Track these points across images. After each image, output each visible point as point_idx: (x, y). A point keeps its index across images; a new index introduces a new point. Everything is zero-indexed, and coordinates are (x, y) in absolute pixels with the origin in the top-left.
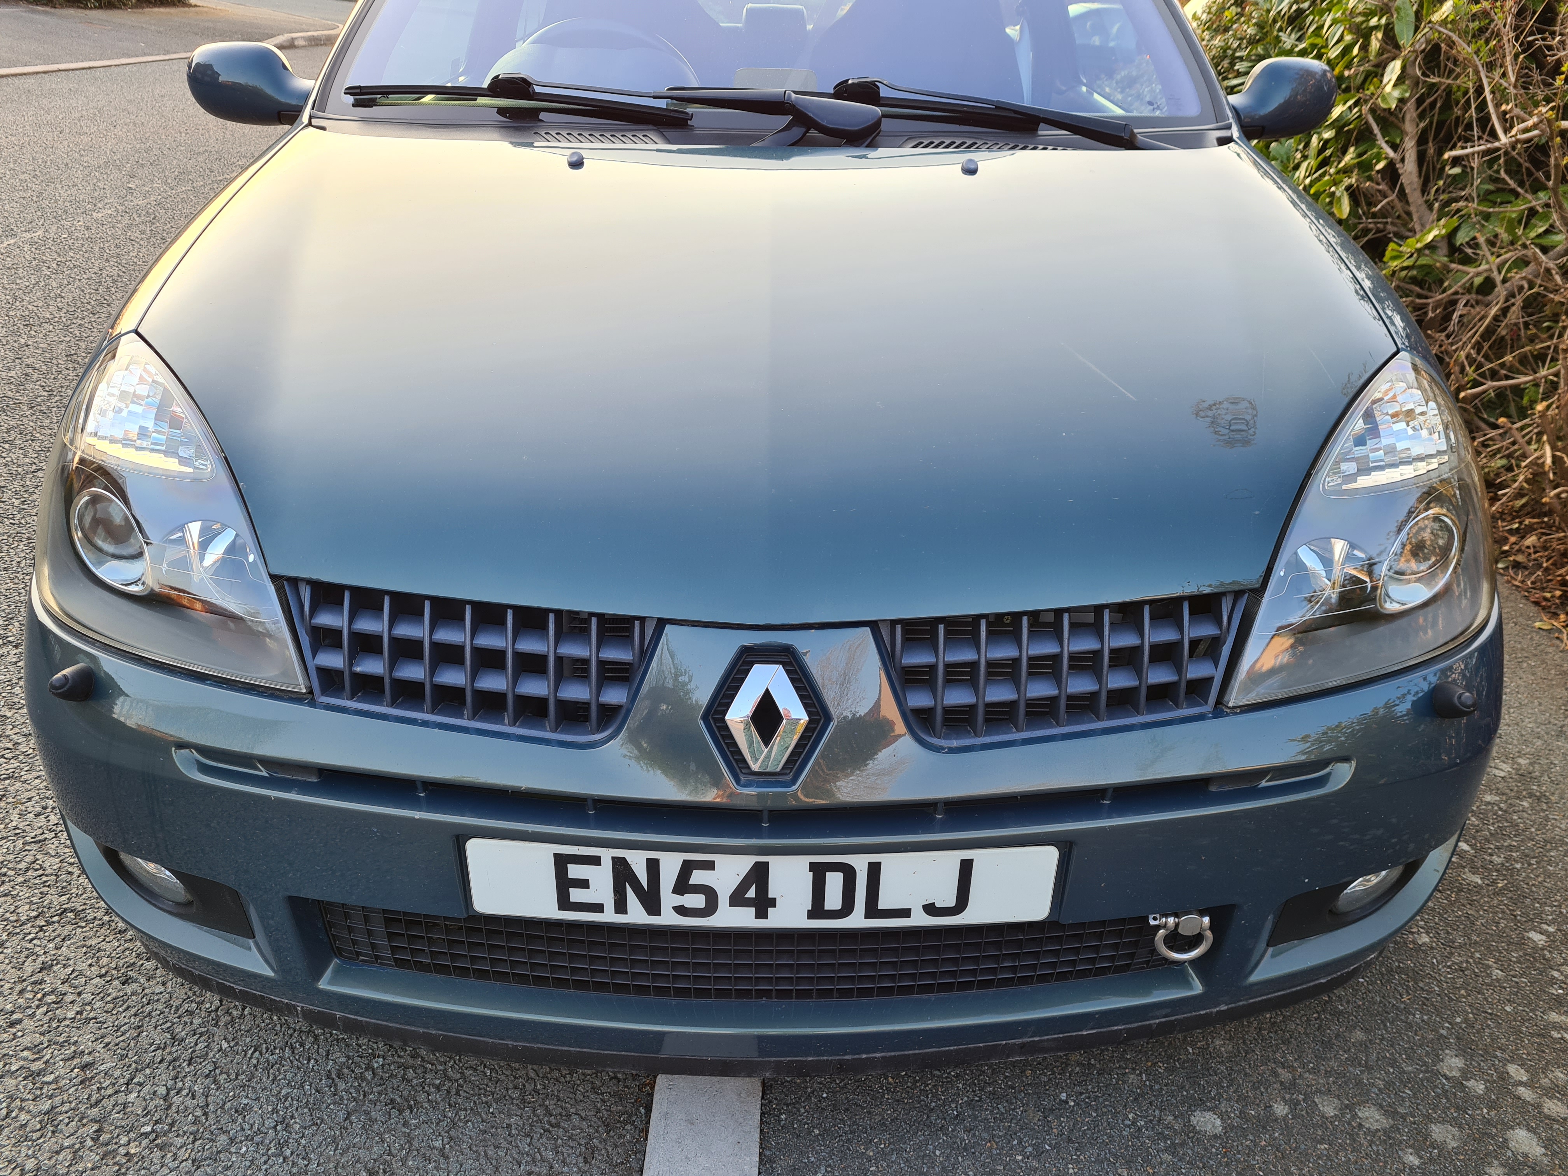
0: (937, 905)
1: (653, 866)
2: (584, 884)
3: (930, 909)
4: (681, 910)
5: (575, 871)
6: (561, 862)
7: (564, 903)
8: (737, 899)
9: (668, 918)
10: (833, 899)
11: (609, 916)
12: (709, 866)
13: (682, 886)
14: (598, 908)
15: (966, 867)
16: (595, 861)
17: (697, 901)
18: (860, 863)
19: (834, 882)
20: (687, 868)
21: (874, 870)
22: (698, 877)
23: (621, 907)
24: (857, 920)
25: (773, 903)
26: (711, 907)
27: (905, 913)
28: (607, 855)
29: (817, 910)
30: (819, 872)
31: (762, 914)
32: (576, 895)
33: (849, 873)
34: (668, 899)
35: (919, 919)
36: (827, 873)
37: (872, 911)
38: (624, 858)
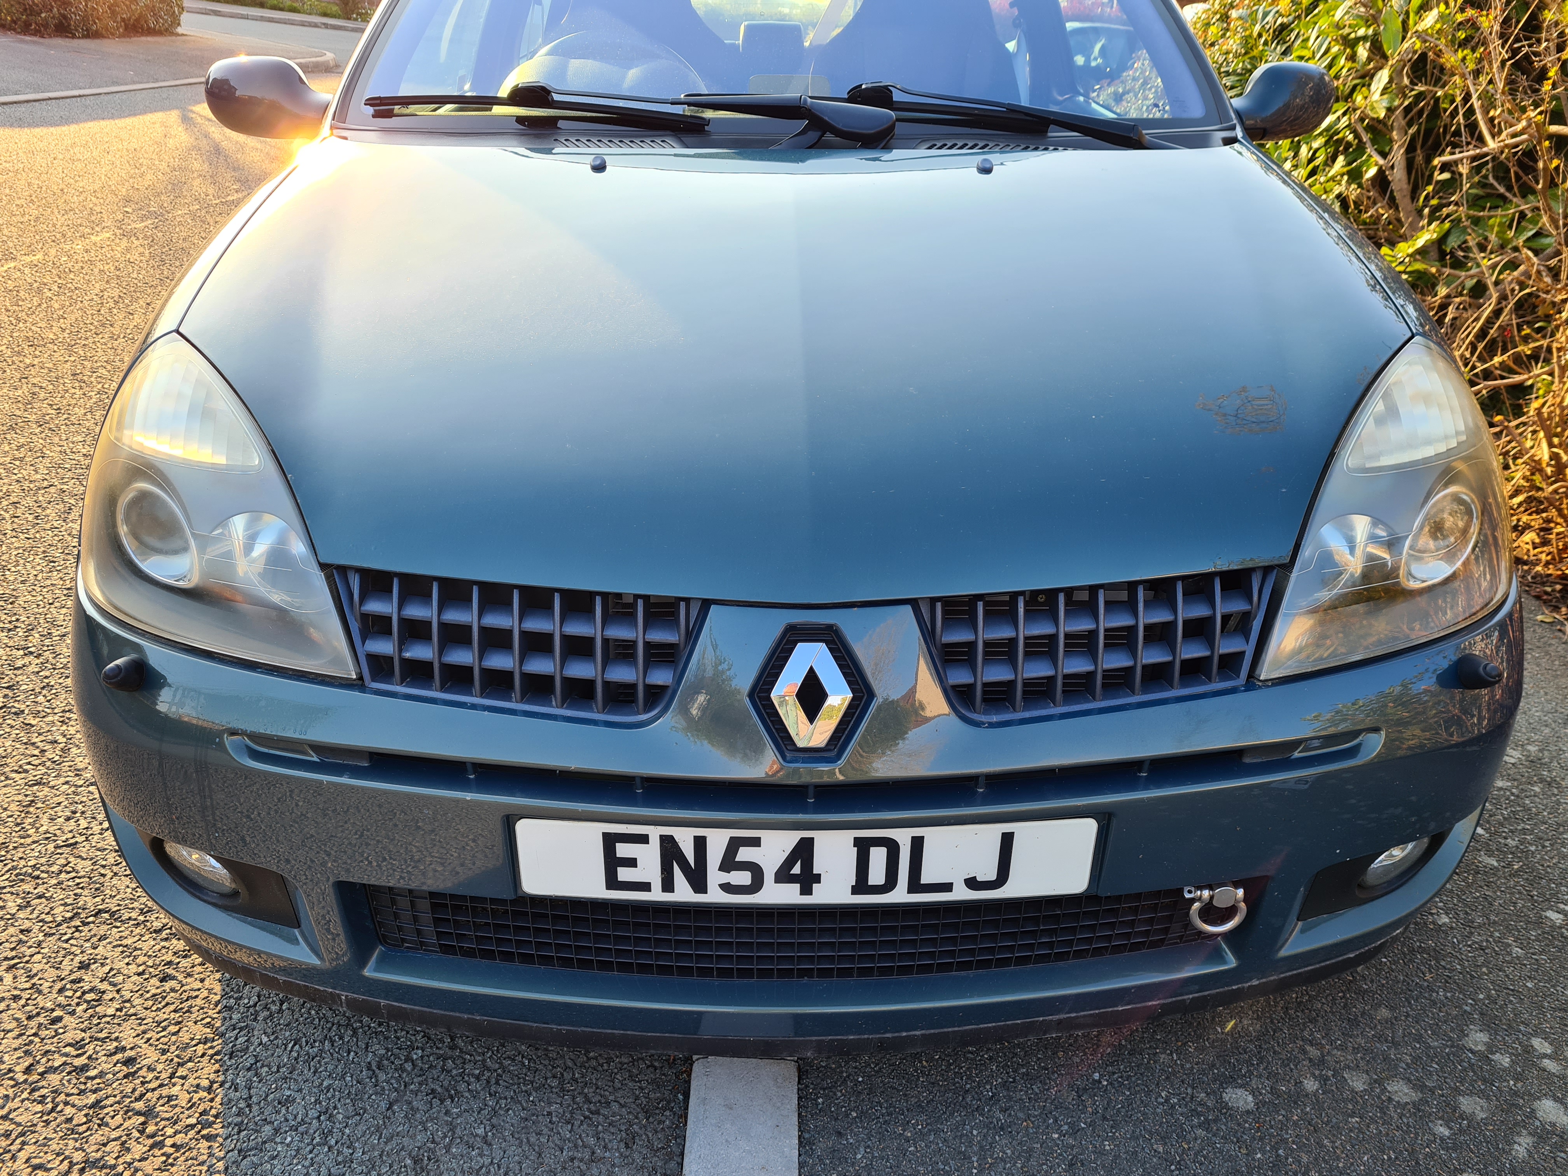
0: (978, 879)
1: (700, 844)
2: (631, 863)
3: (972, 883)
4: (727, 888)
5: (623, 850)
6: (610, 841)
7: (612, 882)
8: (783, 876)
9: (715, 896)
10: (877, 875)
11: (657, 895)
12: (755, 842)
13: (729, 863)
14: (645, 887)
15: (1007, 840)
16: (643, 839)
17: (743, 878)
18: (903, 837)
19: (878, 857)
20: (734, 845)
21: (917, 844)
22: (744, 854)
23: (668, 885)
24: (900, 895)
25: (817, 879)
26: (757, 885)
27: (947, 887)
28: (655, 833)
29: (861, 886)
30: (863, 847)
31: (806, 890)
32: (624, 874)
33: (892, 847)
34: (715, 877)
35: (961, 893)
36: (871, 848)
37: (915, 886)
38: (672, 836)
